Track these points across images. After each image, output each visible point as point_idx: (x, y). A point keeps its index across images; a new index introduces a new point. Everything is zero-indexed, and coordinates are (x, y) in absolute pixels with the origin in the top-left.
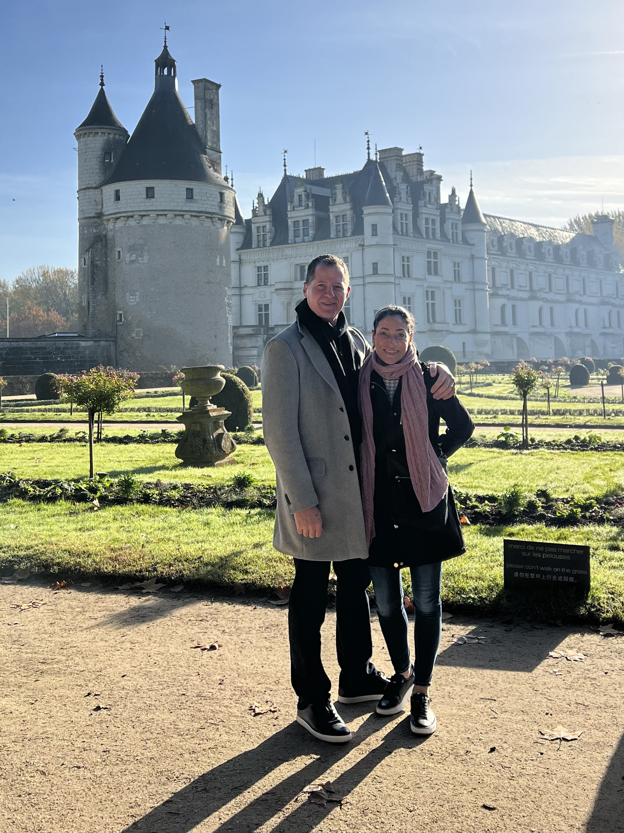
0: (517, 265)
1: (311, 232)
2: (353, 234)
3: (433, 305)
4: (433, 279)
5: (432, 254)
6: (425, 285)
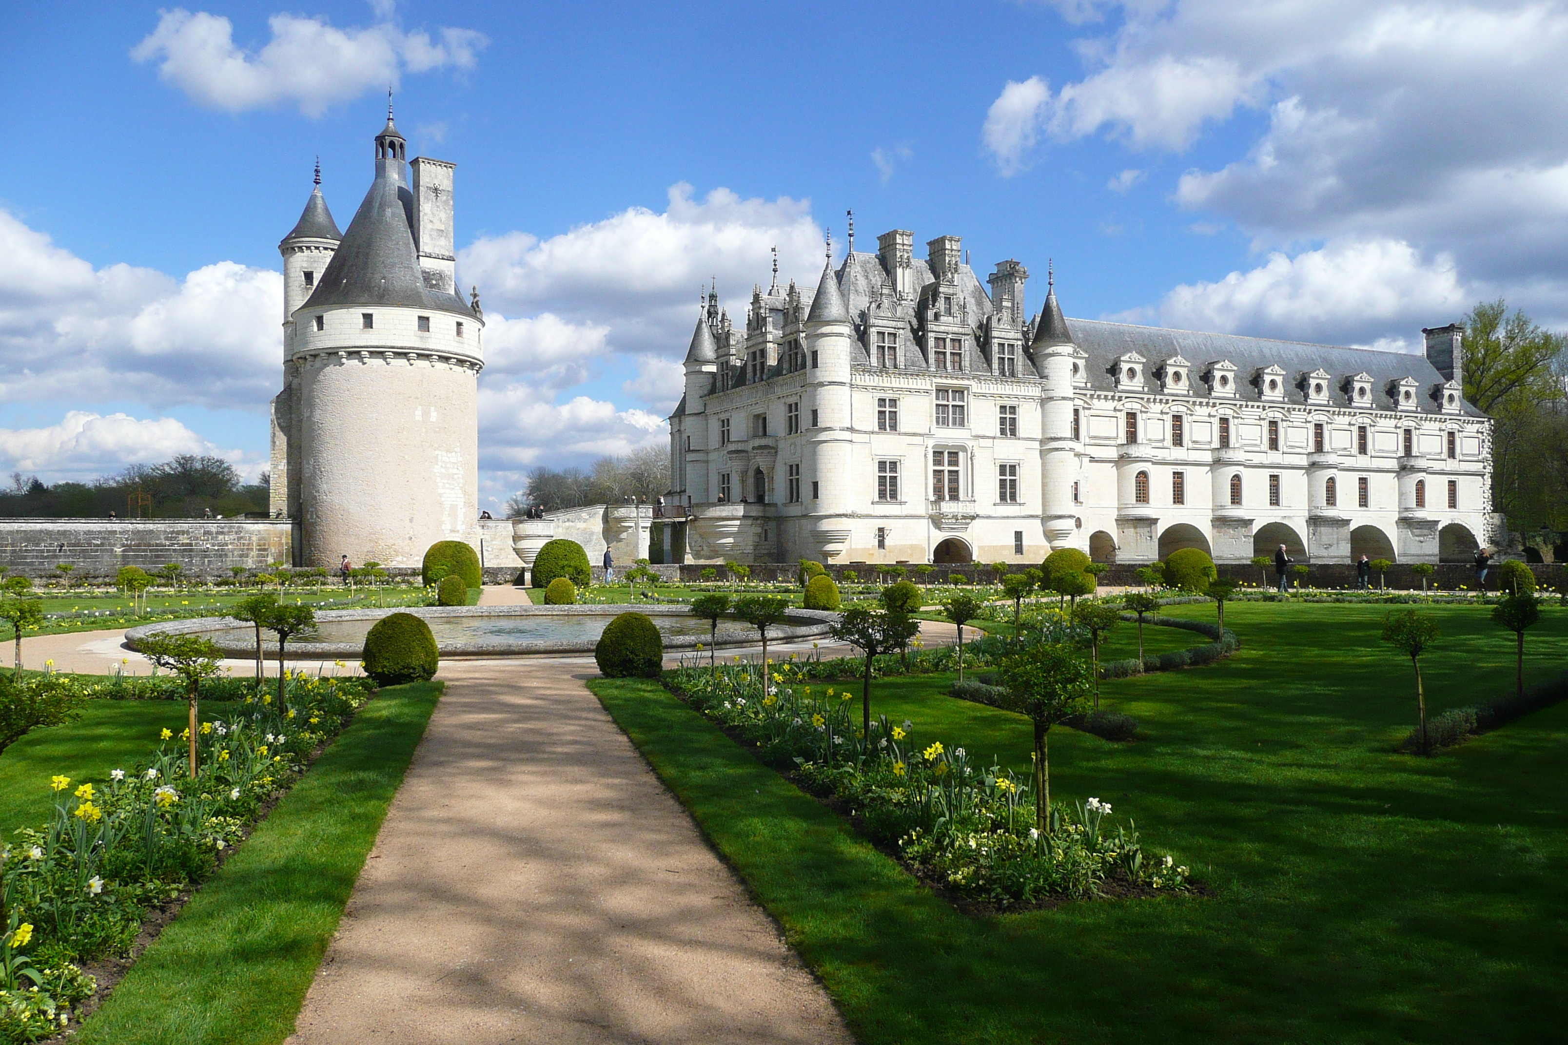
0: (1188, 409)
3: (954, 474)
4: (950, 435)
5: (950, 395)
6: (931, 443)
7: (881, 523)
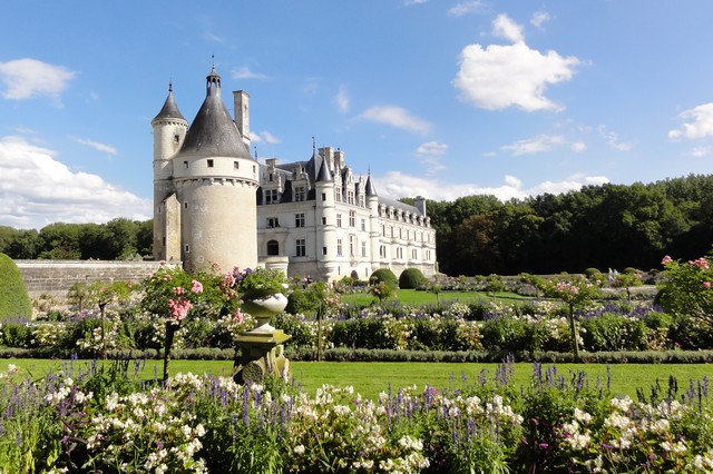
0: (386, 223)
1: (279, 197)
2: (308, 199)
4: (352, 230)
5: (352, 213)
6: (347, 232)
7: (339, 264)
